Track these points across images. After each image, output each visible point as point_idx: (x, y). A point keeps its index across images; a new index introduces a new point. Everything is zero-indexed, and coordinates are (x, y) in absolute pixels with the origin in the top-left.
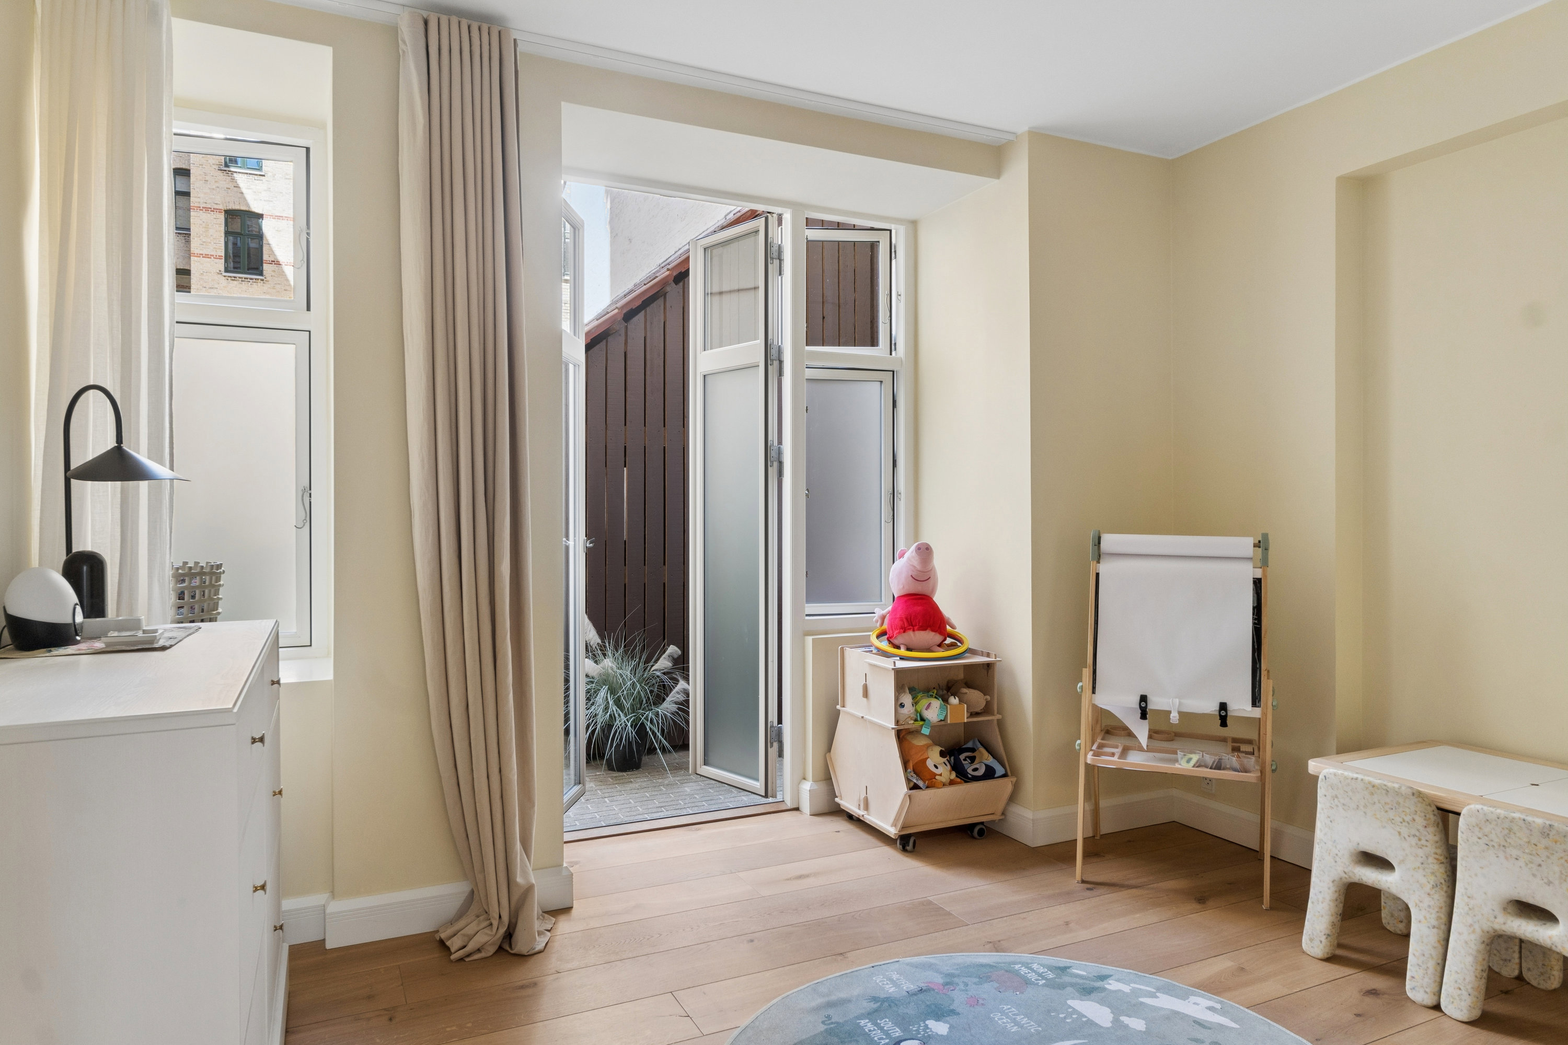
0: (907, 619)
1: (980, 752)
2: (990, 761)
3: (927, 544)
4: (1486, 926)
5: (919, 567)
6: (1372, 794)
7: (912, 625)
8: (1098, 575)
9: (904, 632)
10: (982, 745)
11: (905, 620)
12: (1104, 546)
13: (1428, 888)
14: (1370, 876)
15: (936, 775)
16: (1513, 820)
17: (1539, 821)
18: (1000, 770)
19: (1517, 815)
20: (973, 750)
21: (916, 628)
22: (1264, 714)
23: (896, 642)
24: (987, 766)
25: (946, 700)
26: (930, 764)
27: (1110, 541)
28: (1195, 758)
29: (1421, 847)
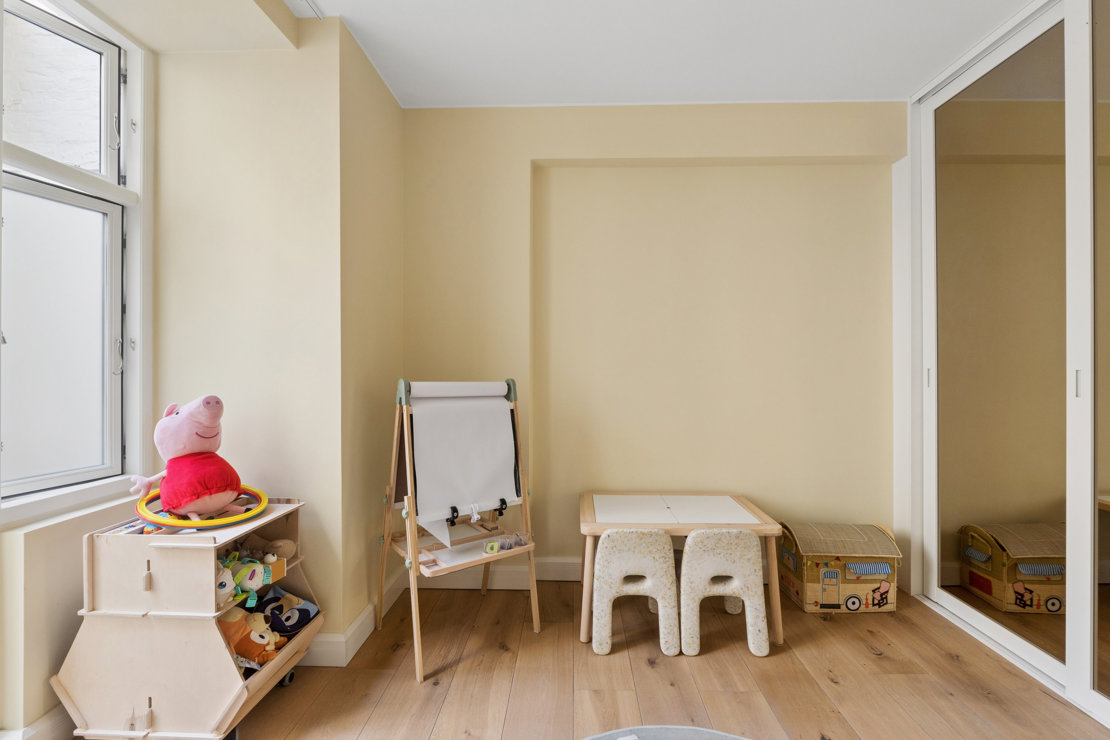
0: (199, 483)
1: (287, 598)
2: (302, 604)
3: (216, 398)
4: (701, 596)
5: (206, 423)
6: (641, 539)
7: (208, 489)
8: (411, 416)
9: (198, 498)
10: (285, 590)
11: (197, 485)
12: (414, 392)
13: (668, 585)
14: (633, 589)
15: (264, 646)
16: (723, 534)
17: (735, 531)
18: (313, 609)
19: (724, 530)
20: (276, 599)
21: (212, 491)
22: (524, 500)
23: (182, 511)
24: (299, 610)
25: (262, 561)
26: (255, 637)
27: (418, 387)
28: (496, 545)
29: (665, 563)
